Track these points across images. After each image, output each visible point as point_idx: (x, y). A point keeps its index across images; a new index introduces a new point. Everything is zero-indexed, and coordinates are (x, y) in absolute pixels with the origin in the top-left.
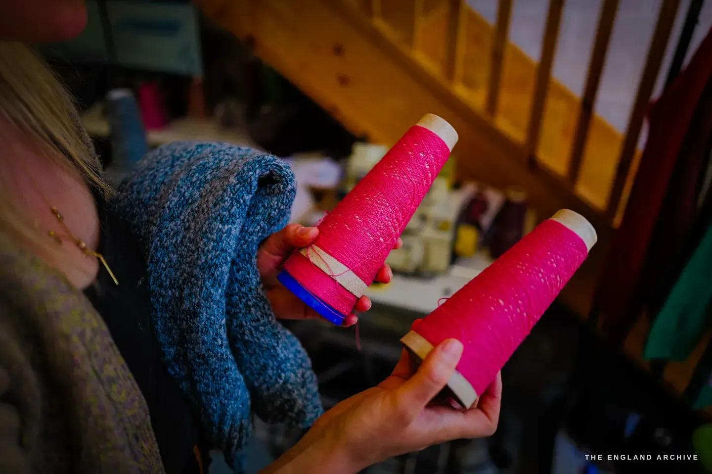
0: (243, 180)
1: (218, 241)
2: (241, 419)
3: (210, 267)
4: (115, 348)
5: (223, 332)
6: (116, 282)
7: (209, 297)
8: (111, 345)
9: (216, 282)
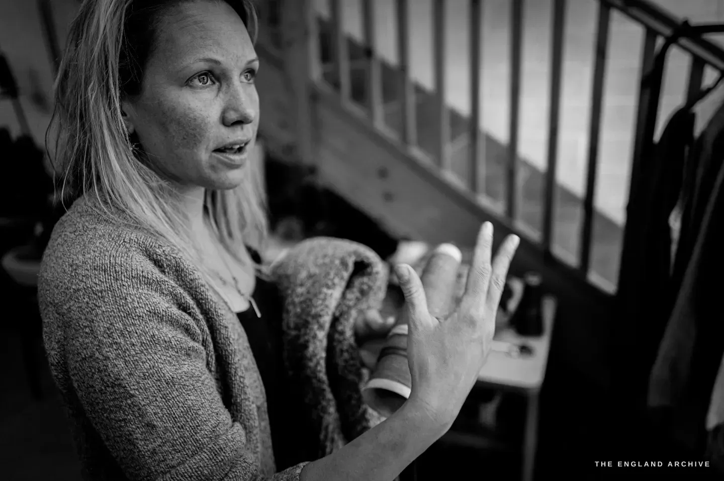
0: (344, 264)
1: (324, 300)
2: (333, 432)
3: (317, 316)
4: (250, 350)
5: (323, 362)
6: (259, 315)
7: (315, 337)
8: (248, 348)
9: (321, 327)
